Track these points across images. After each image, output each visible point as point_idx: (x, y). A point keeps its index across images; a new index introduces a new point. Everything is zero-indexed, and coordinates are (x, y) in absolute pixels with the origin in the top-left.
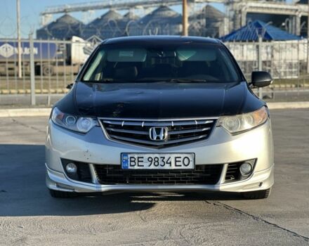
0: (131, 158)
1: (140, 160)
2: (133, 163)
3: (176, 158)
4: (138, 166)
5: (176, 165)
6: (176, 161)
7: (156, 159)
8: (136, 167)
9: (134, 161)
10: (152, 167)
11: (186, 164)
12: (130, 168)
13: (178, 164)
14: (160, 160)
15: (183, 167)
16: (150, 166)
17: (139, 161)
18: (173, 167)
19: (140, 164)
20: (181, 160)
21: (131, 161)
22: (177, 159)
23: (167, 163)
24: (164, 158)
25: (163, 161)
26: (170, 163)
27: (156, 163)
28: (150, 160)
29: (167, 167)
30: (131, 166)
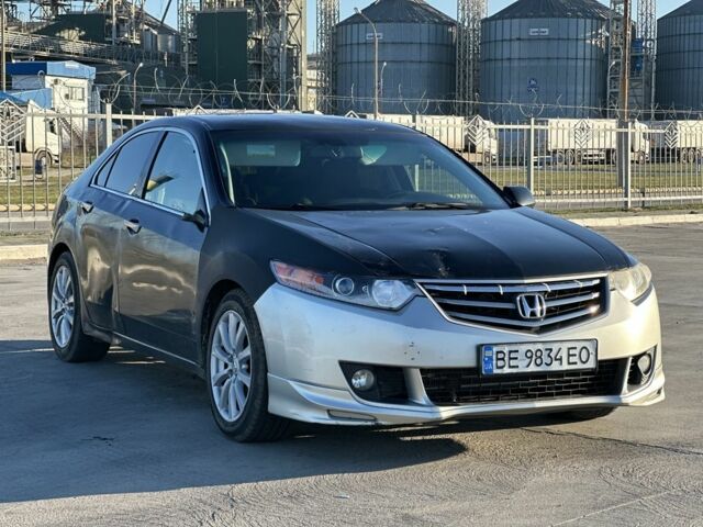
0: (498, 352)
1: (513, 355)
2: (500, 363)
3: (569, 349)
4: (510, 367)
5: (569, 363)
6: (569, 355)
7: (539, 354)
8: (507, 370)
9: (503, 359)
10: (533, 368)
11: (584, 360)
12: (496, 371)
13: (572, 359)
14: (545, 353)
15: (580, 366)
16: (528, 366)
17: (510, 359)
18: (565, 367)
19: (513, 363)
20: (576, 352)
21: (498, 359)
22: (572, 352)
23: (556, 359)
24: (551, 350)
25: (549, 356)
26: (561, 359)
27: (539, 361)
28: (529, 354)
29: (555, 367)
30: (498, 368)
